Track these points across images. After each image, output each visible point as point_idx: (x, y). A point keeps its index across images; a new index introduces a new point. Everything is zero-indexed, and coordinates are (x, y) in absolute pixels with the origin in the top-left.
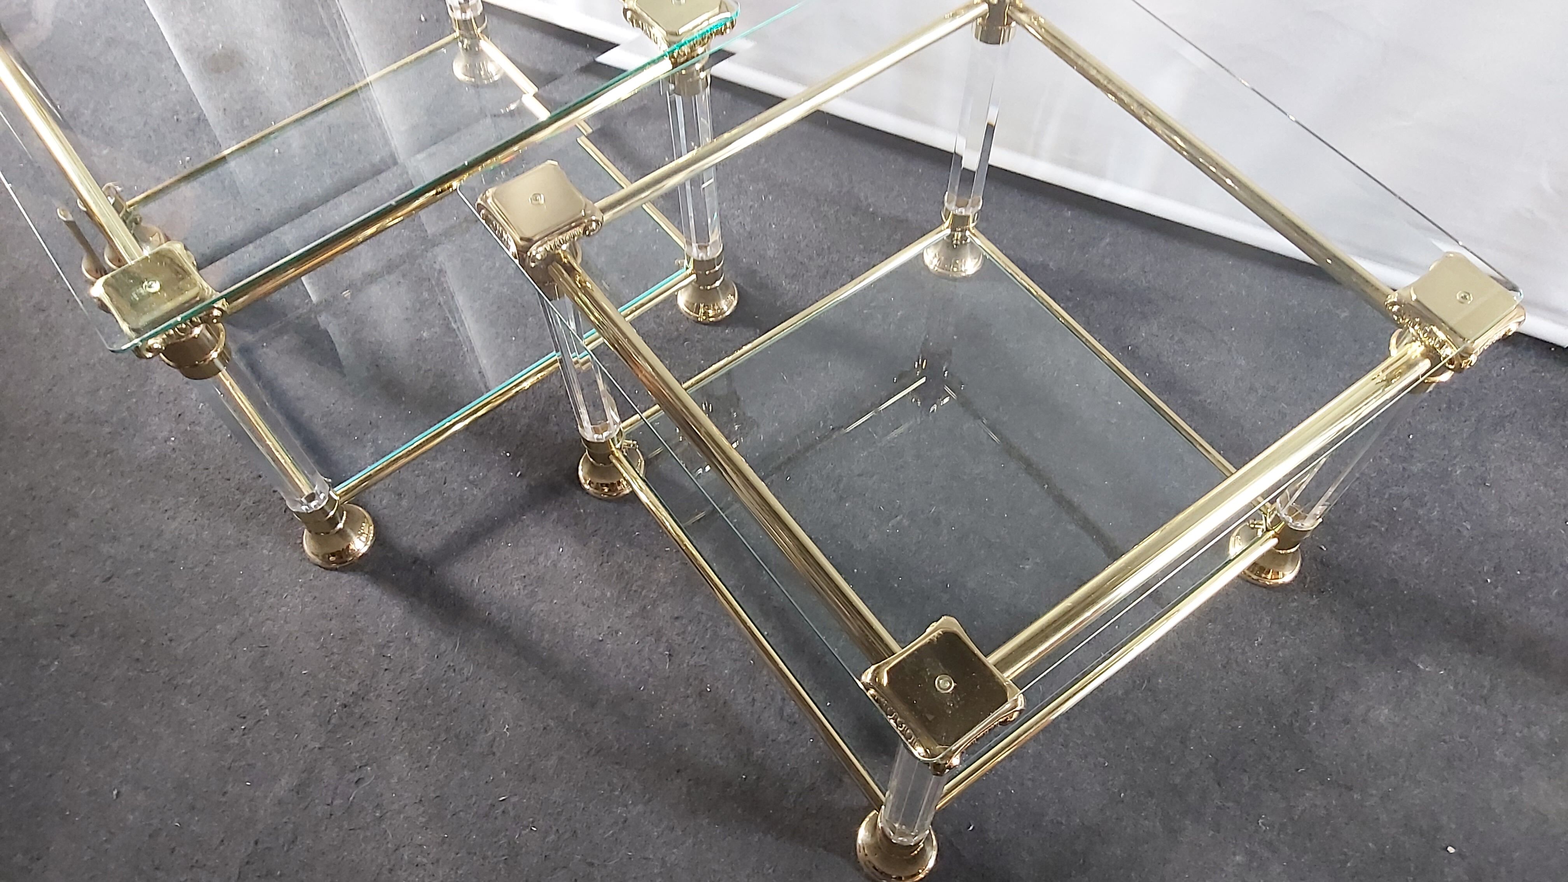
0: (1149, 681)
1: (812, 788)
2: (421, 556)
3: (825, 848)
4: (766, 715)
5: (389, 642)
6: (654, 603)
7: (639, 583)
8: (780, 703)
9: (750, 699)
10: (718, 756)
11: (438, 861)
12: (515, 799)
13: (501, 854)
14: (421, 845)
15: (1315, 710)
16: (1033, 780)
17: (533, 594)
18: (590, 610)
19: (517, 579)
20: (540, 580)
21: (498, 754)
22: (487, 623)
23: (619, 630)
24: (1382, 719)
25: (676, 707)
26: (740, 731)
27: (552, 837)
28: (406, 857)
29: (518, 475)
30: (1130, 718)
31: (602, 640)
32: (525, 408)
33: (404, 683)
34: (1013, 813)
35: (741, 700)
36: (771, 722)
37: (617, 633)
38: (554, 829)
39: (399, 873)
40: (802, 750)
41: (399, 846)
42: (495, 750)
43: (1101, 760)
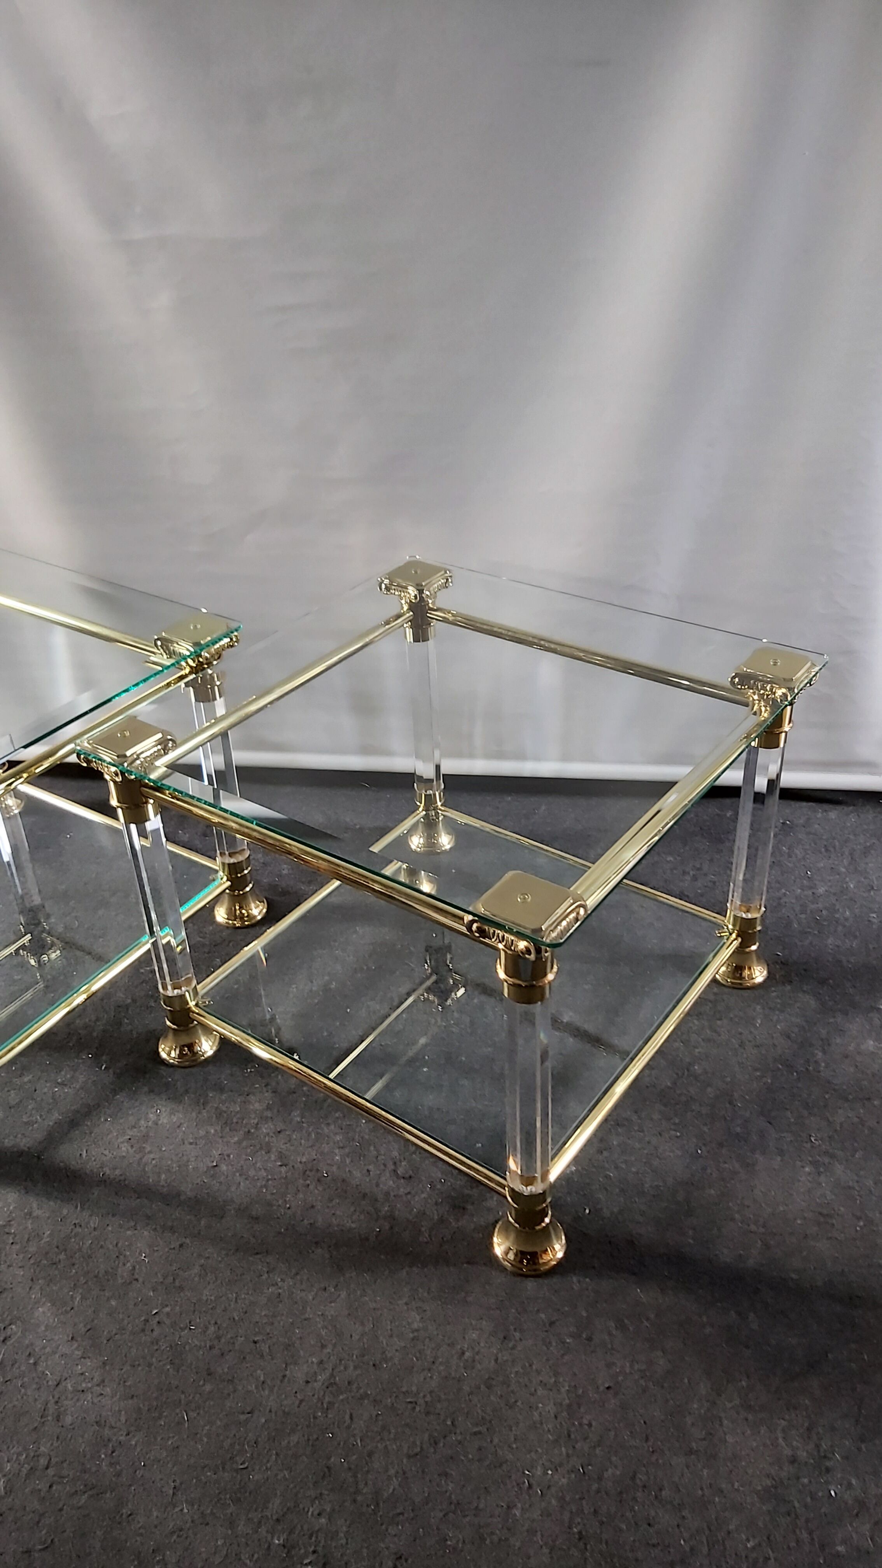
0: (688, 1070)
1: (442, 1220)
2: (26, 1149)
3: (468, 1263)
4: (383, 1179)
5: (10, 1221)
6: (256, 1126)
7: (238, 1116)
8: (393, 1167)
9: (365, 1171)
10: (350, 1221)
11: (103, 1381)
12: (168, 1309)
13: (165, 1357)
14: (82, 1374)
15: (820, 1055)
16: (626, 1162)
17: (141, 1149)
18: (198, 1146)
19: (122, 1142)
20: (146, 1137)
21: (141, 1280)
22: (103, 1182)
23: (231, 1154)
24: (871, 1049)
25: (301, 1196)
26: (365, 1196)
27: (212, 1329)
28: (70, 1388)
29: (103, 1068)
30: (683, 1099)
31: (216, 1166)
32: (98, 1019)
33: (32, 1249)
34: (617, 1190)
35: (357, 1174)
36: (388, 1182)
37: (229, 1156)
38: (213, 1322)
39: (66, 1402)
40: (423, 1196)
41: (60, 1381)
42: (136, 1276)
43: (673, 1133)
